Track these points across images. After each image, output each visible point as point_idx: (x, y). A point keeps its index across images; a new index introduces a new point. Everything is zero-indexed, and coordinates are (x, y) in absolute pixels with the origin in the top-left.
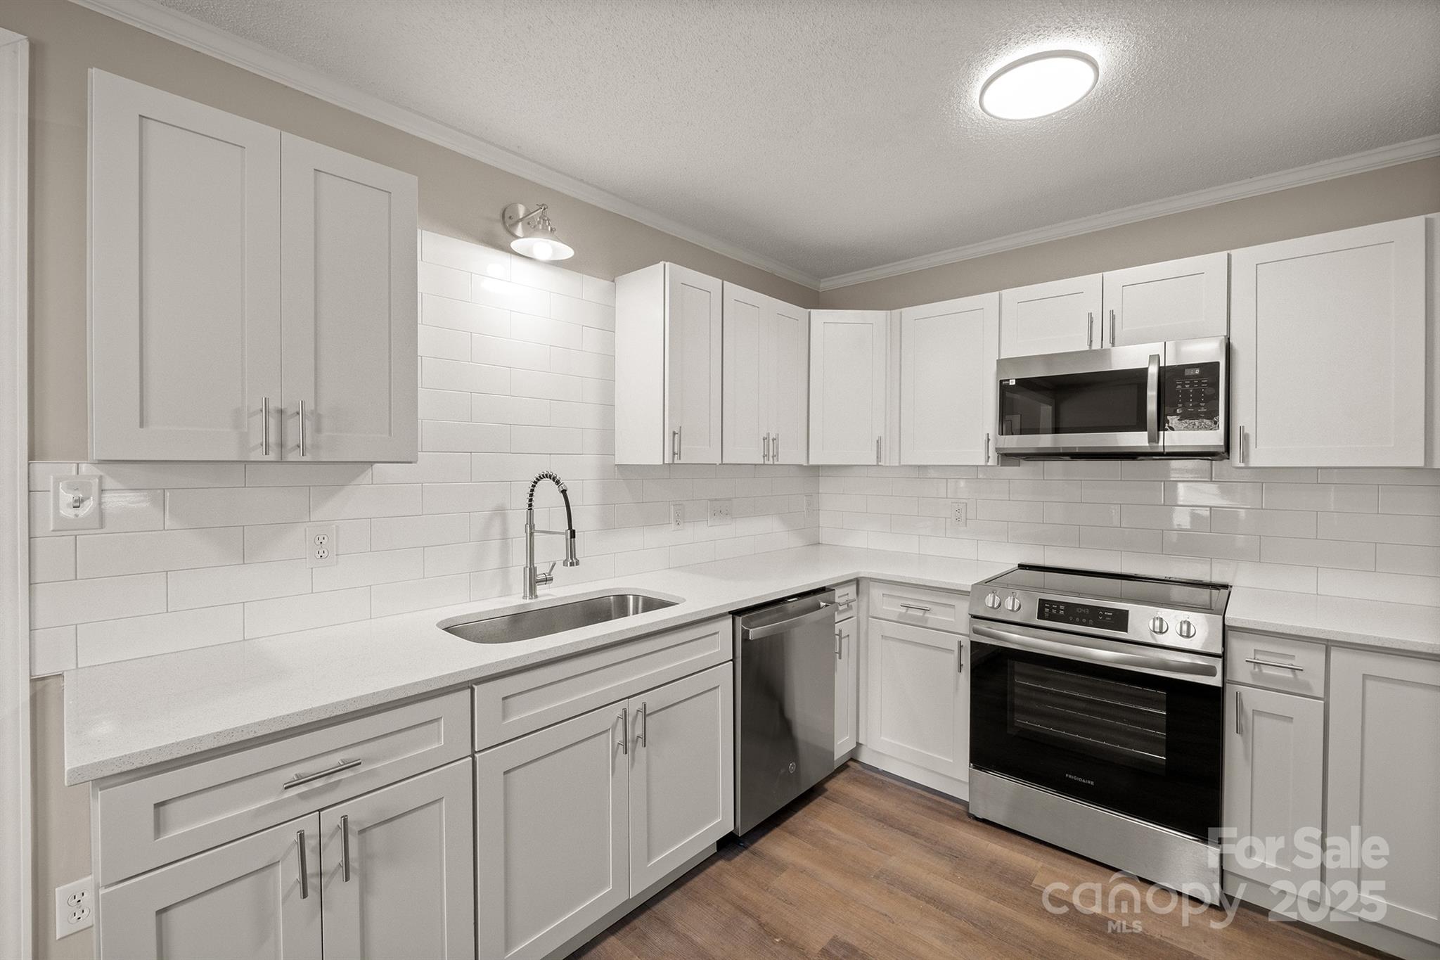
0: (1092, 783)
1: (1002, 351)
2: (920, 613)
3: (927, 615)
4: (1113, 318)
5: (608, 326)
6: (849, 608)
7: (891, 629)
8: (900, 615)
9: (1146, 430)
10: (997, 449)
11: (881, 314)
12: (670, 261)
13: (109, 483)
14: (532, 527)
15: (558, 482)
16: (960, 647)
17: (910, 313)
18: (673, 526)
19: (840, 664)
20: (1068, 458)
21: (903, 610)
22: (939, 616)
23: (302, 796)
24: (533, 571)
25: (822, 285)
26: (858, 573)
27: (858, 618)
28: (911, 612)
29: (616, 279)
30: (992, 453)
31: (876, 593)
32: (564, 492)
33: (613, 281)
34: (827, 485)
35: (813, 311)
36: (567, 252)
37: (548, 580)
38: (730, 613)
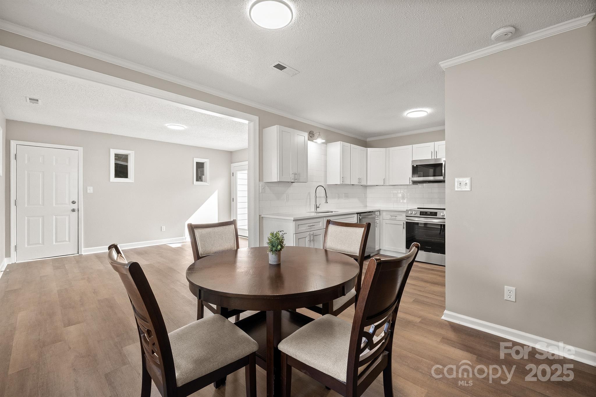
0: (431, 248)
1: (413, 158)
2: (394, 217)
3: (396, 217)
4: (437, 152)
5: (325, 154)
6: (378, 217)
7: (388, 222)
8: (390, 218)
9: (442, 176)
10: (412, 181)
11: (384, 149)
12: (342, 141)
13: (266, 186)
14: (316, 196)
15: (323, 187)
16: (404, 224)
17: (392, 149)
18: (337, 199)
19: (376, 229)
20: (427, 182)
21: (391, 217)
22: (399, 218)
23: (309, 228)
24: (316, 205)
25: (368, 140)
26: (380, 209)
27: (380, 220)
28: (393, 217)
29: (327, 144)
30: (411, 182)
31: (384, 214)
32: (325, 189)
33: (326, 144)
34: (369, 190)
35: (368, 148)
36: (324, 141)
37: (319, 207)
38: (356, 213)
